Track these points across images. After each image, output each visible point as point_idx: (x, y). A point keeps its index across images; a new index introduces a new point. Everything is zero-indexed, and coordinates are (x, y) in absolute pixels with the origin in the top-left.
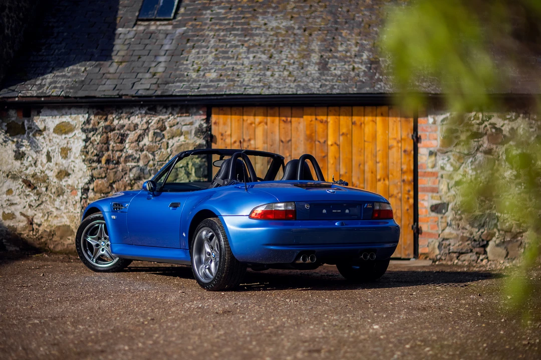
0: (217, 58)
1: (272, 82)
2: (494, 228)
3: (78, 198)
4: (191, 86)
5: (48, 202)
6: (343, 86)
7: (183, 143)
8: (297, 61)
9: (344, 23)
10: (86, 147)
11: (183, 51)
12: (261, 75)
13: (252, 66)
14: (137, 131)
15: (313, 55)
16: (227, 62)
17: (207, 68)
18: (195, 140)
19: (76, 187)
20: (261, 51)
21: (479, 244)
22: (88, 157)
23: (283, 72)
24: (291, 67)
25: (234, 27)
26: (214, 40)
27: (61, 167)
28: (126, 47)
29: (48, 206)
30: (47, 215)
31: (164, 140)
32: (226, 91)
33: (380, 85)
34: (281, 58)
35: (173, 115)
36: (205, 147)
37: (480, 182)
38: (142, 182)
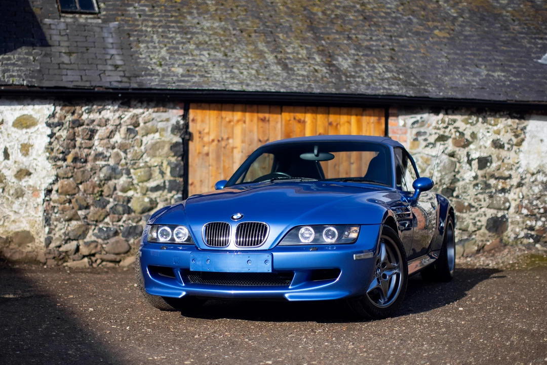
0: (170, 53)
3: (40, 200)
4: (164, 80)
5: (5, 205)
6: (319, 86)
7: (159, 140)
8: (255, 60)
9: (274, 27)
10: (50, 143)
12: (229, 72)
13: (213, 63)
14: (108, 126)
15: (266, 55)
16: (184, 58)
17: (168, 63)
18: (171, 137)
19: (38, 188)
22: (53, 154)
23: (249, 70)
24: (253, 65)
26: (155, 36)
27: (21, 165)
28: (65, 38)
29: (4, 210)
30: (3, 219)
31: (138, 137)
33: (353, 86)
34: (237, 56)
35: (148, 110)
36: (182, 146)
37: (444, 184)
38: (111, 183)
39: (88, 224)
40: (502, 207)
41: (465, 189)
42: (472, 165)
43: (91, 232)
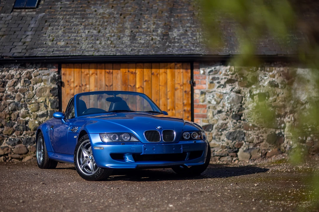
0: (64, 32)
1: (100, 48)
2: (242, 141)
4: (48, 50)
6: (145, 50)
7: (43, 87)
8: (116, 34)
9: (145, 11)
11: (43, 28)
12: (93, 43)
13: (87, 37)
14: (13, 79)
15: (126, 30)
16: (71, 35)
17: (59, 39)
18: (51, 85)
20: (93, 28)
21: (233, 150)
23: (107, 41)
24: (112, 38)
25: (76, 13)
26: (62, 21)
28: (6, 26)
31: (31, 85)
32: (70, 54)
33: (169, 49)
34: (105, 32)
35: (36, 69)
36: (57, 90)
37: (234, 111)
38: (17, 112)
39: (3, 137)
40: (279, 127)
41: (249, 114)
42: (254, 98)
43: (5, 141)
